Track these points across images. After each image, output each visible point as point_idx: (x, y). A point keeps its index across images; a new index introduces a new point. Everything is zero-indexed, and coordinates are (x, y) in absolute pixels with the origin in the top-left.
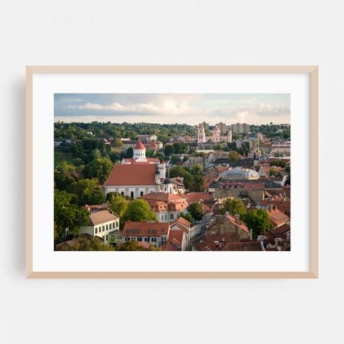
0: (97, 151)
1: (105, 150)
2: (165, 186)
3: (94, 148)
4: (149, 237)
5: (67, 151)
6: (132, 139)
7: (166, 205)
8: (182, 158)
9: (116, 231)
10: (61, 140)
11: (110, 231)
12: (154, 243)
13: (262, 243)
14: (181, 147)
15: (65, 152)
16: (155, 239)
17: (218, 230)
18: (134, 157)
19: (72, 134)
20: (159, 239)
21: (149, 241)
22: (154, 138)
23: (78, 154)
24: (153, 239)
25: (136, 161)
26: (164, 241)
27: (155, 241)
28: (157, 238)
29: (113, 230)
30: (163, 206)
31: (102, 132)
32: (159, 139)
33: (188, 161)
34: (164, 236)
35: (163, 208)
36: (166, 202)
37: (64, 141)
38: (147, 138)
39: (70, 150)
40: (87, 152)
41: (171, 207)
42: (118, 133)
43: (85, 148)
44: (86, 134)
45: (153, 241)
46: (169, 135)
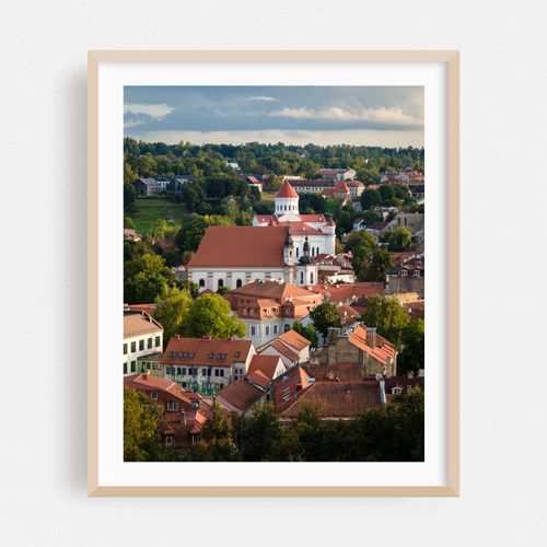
0: (232, 200)
1: (246, 199)
2: (301, 269)
3: (227, 194)
4: (211, 367)
5: (178, 200)
6: (308, 177)
7: (277, 306)
8: (385, 214)
9: (155, 354)
10: (169, 178)
11: (139, 353)
12: (219, 380)
13: (382, 384)
14: (394, 192)
15: (173, 202)
16: (222, 371)
17: (324, 357)
18: (277, 212)
19: (195, 167)
20: (229, 372)
21: (209, 374)
22: (350, 174)
23: (197, 204)
24: (217, 371)
25: (280, 220)
26: (238, 375)
27: (222, 375)
28: (226, 370)
29: (147, 351)
30: (269, 309)
31: (254, 163)
32: (360, 177)
33: (394, 222)
34: (238, 365)
35: (270, 312)
36: (278, 300)
37: (173, 181)
38: (339, 175)
39: (181, 196)
40: (211, 202)
41: (286, 311)
42: (285, 165)
43: (211, 193)
44: (222, 167)
45: (217, 374)
46: (382, 170)
